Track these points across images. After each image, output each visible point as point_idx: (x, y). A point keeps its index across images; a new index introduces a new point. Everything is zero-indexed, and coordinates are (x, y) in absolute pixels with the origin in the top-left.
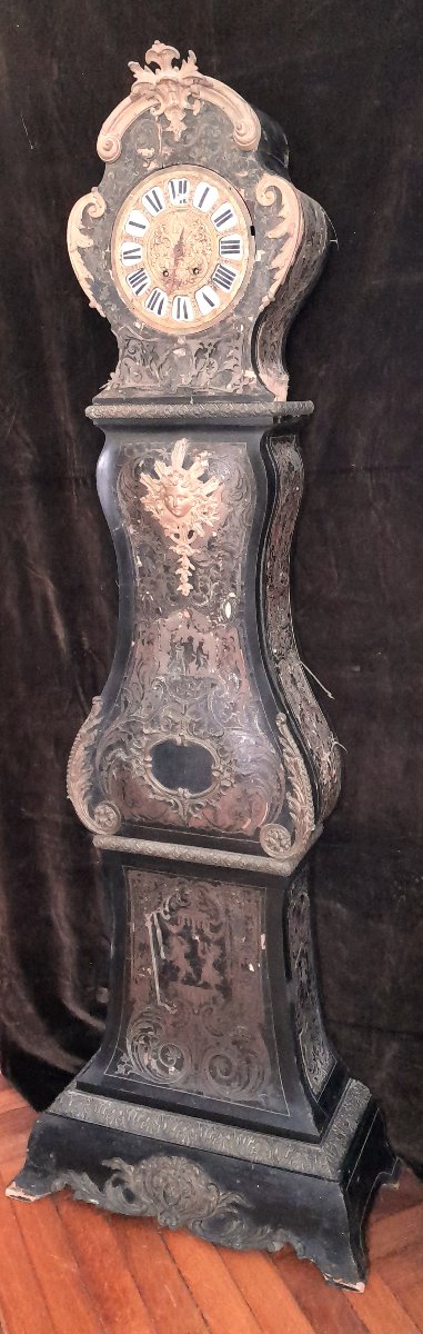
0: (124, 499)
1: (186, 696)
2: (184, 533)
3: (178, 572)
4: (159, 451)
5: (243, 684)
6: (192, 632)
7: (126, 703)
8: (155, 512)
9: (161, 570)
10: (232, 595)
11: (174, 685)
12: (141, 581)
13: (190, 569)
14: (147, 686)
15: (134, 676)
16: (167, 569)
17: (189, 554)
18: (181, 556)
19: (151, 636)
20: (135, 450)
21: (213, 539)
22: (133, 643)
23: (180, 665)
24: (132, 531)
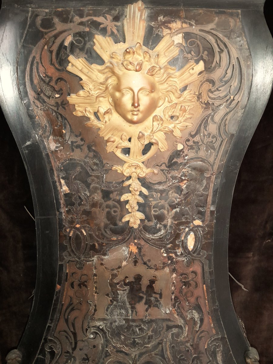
0: (38, 98)
1: (134, 344)
2: (136, 146)
3: (124, 198)
4: (100, 19)
5: (206, 321)
6: (140, 269)
7: (52, 354)
8: (92, 117)
9: (98, 197)
10: (197, 222)
11: (117, 332)
12: (68, 212)
13: (141, 194)
14: (80, 336)
15: (62, 325)
16: (106, 195)
17: (142, 175)
18: (129, 178)
19: (84, 278)
20: (56, 20)
21: (178, 154)
22: (58, 287)
23: (123, 307)
24: (53, 146)
